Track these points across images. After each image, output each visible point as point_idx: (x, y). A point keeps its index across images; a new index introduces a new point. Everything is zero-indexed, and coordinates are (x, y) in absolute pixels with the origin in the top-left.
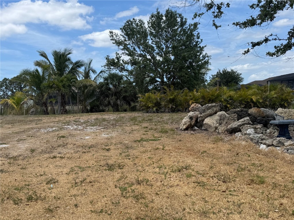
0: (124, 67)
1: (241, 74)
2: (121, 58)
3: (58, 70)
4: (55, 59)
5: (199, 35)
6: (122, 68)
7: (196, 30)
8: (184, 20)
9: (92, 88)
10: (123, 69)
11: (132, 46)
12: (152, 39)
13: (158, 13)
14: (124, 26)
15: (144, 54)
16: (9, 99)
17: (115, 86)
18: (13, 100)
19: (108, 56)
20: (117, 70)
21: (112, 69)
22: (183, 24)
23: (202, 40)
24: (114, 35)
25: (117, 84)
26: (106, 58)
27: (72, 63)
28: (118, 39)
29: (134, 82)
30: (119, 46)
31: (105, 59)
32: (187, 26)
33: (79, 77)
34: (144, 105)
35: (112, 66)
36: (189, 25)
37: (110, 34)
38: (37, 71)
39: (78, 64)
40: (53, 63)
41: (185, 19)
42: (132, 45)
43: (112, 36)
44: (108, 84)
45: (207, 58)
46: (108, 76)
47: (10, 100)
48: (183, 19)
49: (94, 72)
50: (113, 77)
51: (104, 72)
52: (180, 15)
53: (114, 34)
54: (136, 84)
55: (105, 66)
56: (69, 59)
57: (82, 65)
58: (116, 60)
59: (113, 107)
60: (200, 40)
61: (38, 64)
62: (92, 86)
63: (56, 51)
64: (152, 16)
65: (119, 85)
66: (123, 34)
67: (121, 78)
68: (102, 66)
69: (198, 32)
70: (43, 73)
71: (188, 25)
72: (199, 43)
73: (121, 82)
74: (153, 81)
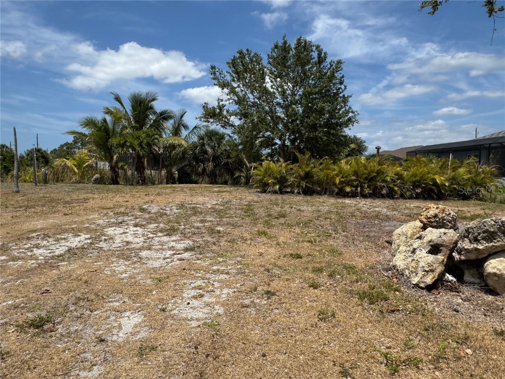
0: (228, 120)
1: (365, 142)
2: (225, 108)
3: (136, 122)
4: (132, 107)
5: (342, 79)
6: (225, 121)
7: (339, 71)
8: (323, 55)
9: (182, 149)
10: (226, 124)
11: (242, 91)
12: (272, 82)
13: (285, 43)
14: (233, 58)
15: (258, 102)
16: (68, 159)
17: (213, 148)
18: (73, 161)
19: (205, 103)
20: (218, 125)
21: (212, 123)
22: (321, 60)
23: (345, 87)
24: (217, 72)
25: (216, 145)
26: (204, 107)
27: (155, 113)
28: (222, 77)
29: (240, 144)
30: (223, 89)
31: (202, 107)
32: (326, 64)
33: (165, 133)
34: (260, 180)
35: (211, 118)
36: (330, 63)
37: (211, 70)
38: (105, 120)
39: (165, 116)
40: (130, 113)
41: (325, 53)
42: (243, 89)
43: (215, 73)
44: (203, 145)
45: (351, 115)
46: (204, 133)
47: (70, 161)
48: (321, 53)
49: (186, 127)
50: (211, 135)
51: (199, 127)
52: (318, 47)
53: (217, 70)
54: (245, 147)
55: (200, 118)
56: (151, 108)
57: (170, 117)
58: (218, 111)
59: (209, 177)
60: (343, 87)
61: (108, 112)
62: (182, 147)
63: (135, 96)
64: (276, 47)
65: (219, 147)
66: (230, 71)
67: (222, 137)
68: (196, 118)
69: (342, 75)
70: (114, 124)
71: (328, 63)
72: (341, 90)
73: (222, 143)
74: (268, 143)
